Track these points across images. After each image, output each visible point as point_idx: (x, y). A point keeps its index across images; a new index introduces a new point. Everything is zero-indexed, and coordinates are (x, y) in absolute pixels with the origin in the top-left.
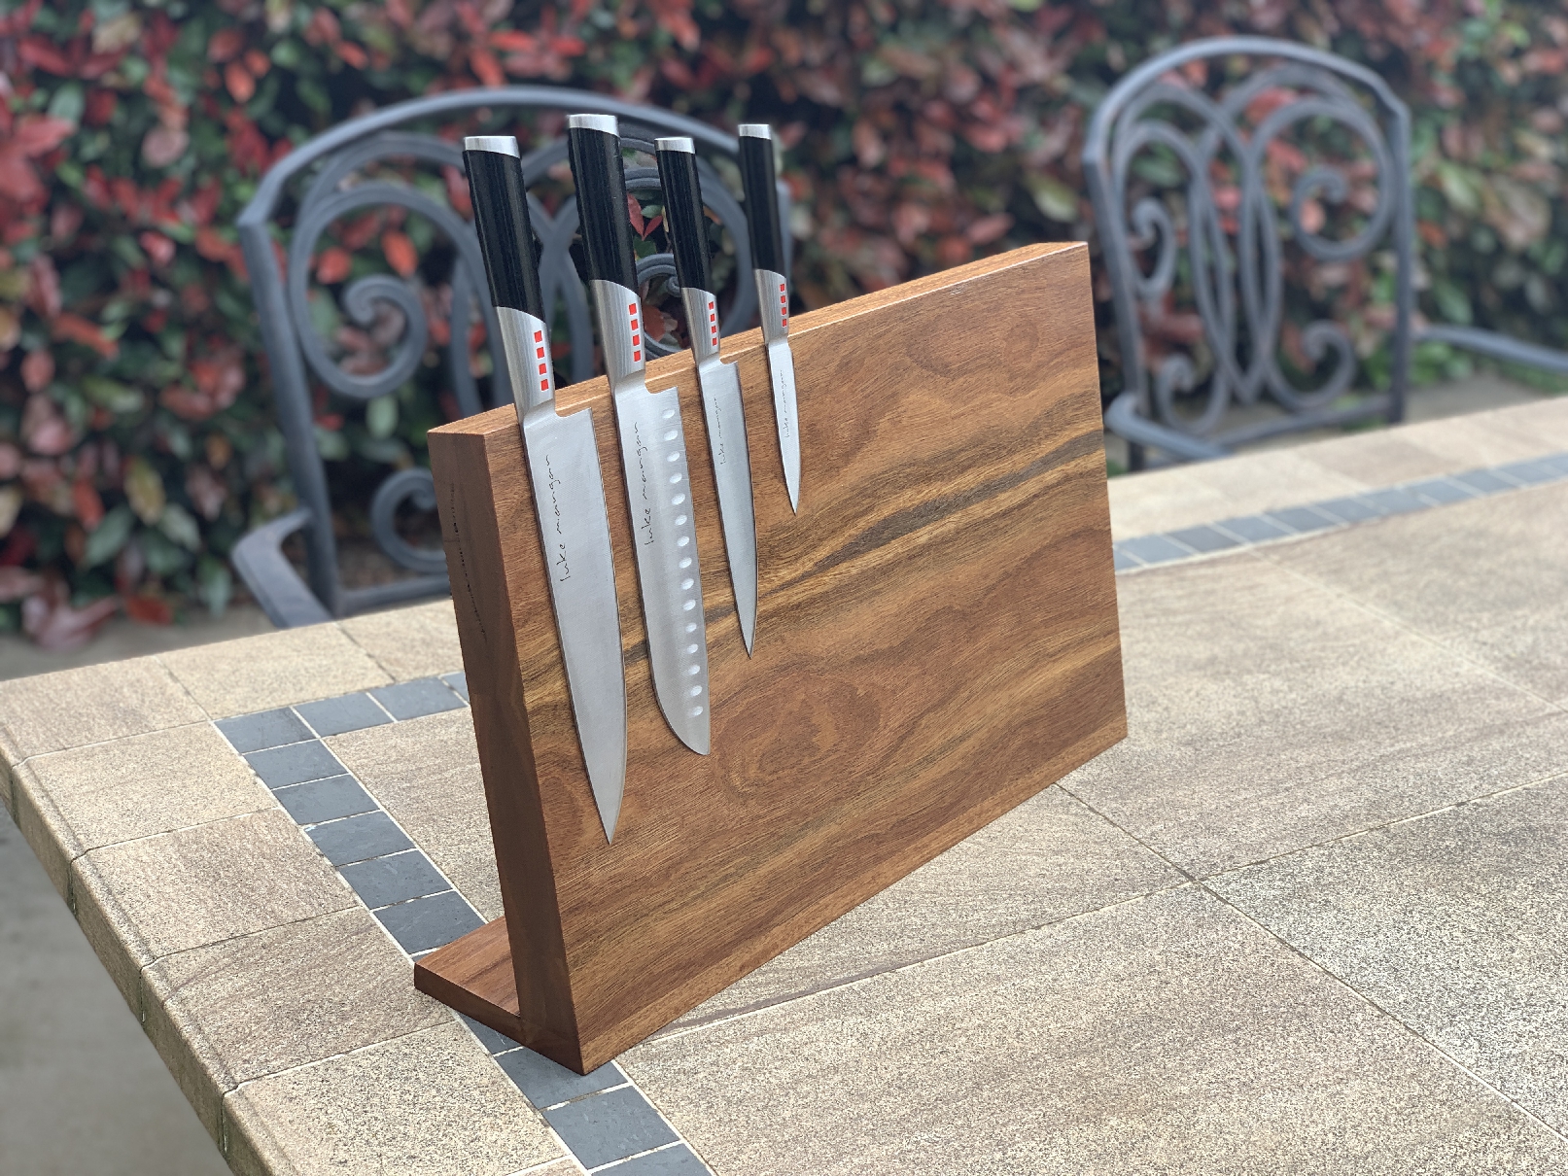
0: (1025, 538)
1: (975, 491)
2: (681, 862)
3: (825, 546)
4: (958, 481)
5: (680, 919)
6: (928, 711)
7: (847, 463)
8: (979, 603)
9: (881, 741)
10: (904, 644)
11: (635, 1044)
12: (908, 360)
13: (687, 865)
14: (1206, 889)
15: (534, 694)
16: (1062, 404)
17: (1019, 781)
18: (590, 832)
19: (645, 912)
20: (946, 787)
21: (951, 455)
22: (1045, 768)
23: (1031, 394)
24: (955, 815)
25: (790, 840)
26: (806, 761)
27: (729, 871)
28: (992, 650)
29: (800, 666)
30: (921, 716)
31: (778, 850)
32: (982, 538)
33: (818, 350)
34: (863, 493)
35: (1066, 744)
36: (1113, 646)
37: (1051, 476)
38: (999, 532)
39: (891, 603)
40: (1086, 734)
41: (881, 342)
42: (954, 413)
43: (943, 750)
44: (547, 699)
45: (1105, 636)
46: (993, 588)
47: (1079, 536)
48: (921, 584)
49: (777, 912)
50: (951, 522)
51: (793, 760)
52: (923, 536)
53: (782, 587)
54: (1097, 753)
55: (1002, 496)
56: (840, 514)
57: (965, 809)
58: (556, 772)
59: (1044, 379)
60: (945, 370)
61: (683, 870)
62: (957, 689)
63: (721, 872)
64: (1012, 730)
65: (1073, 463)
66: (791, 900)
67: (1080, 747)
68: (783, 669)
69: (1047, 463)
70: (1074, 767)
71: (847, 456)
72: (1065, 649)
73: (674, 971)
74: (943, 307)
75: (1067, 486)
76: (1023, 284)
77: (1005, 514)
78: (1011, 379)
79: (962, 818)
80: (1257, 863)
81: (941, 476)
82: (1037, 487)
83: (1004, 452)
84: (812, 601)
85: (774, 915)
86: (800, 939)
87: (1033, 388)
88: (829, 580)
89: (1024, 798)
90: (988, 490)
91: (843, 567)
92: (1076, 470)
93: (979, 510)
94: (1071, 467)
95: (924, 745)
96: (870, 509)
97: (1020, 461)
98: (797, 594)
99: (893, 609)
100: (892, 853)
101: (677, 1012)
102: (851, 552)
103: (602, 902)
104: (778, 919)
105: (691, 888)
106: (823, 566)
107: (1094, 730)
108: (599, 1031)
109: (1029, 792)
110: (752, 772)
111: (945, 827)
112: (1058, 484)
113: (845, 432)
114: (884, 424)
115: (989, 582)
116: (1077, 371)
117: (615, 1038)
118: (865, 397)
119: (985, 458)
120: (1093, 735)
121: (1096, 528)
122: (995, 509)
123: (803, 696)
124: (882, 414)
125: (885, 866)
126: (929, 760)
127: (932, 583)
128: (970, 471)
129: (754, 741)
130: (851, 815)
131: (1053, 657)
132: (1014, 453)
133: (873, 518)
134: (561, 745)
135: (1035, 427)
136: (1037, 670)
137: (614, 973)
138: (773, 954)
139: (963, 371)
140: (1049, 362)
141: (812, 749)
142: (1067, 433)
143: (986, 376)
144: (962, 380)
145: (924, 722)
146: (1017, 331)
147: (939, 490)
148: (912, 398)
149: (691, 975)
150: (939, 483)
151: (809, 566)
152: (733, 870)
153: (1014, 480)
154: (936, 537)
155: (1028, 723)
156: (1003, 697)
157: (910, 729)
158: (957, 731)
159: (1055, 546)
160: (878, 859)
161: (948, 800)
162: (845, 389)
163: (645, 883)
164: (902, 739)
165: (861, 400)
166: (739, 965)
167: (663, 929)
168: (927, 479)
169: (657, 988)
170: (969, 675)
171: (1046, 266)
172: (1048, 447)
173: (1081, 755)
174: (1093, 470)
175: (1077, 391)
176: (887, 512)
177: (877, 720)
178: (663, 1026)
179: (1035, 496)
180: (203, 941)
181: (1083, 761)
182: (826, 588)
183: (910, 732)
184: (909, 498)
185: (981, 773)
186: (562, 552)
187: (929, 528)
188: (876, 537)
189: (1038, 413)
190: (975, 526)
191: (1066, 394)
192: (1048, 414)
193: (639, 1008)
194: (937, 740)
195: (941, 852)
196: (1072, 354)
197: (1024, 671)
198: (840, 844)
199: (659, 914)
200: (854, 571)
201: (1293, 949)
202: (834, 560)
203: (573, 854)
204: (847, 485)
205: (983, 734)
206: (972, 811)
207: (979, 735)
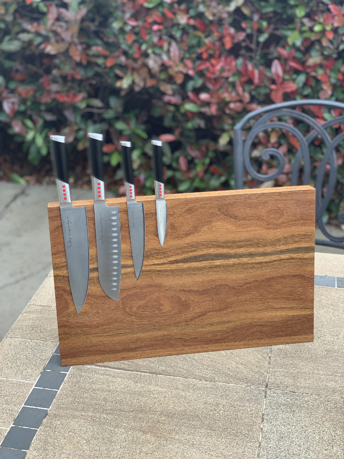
0: (268, 272)
1: (244, 254)
2: (104, 325)
3: (174, 257)
4: (237, 250)
5: (101, 339)
6: (212, 311)
7: (186, 237)
8: (241, 286)
9: (189, 315)
10: (204, 291)
11: (80, 365)
12: (219, 213)
13: (106, 326)
14: (266, 392)
15: (56, 272)
16: (293, 236)
17: (253, 341)
18: (71, 309)
19: (88, 334)
20: (218, 334)
21: (234, 242)
22: (268, 341)
23: (277, 230)
24: (221, 343)
25: (147, 331)
26: (157, 312)
27: (122, 332)
28: (246, 300)
29: (159, 287)
30: (209, 312)
31: (143, 332)
32: (246, 268)
33: (178, 204)
34: (192, 246)
35: (278, 336)
36: (310, 313)
37: (283, 256)
38: (254, 268)
39: (199, 278)
40: (290, 336)
41: (206, 205)
42: (237, 230)
43: (218, 324)
44: (61, 274)
45: (305, 309)
46: (249, 283)
47: (296, 277)
48: (214, 276)
49: (139, 348)
50: (232, 261)
51: (151, 311)
52: (218, 262)
53: (153, 265)
54: (295, 343)
55: (258, 258)
56: (181, 250)
57: (225, 342)
58: (62, 292)
59: (285, 227)
60: (236, 218)
61: (104, 327)
62: (226, 308)
63: (118, 332)
64: (251, 325)
65: (297, 255)
66: (145, 346)
67: (287, 339)
68: (150, 286)
69: (282, 252)
70: (282, 343)
71: (187, 235)
72: (282, 308)
73: (97, 351)
74: (237, 199)
75: (293, 261)
76: (278, 198)
77: (258, 263)
78: (267, 225)
79: (224, 344)
80: (292, 392)
81: (228, 247)
82: (277, 258)
83: (261, 246)
84: (166, 271)
85: (138, 348)
86: (147, 357)
87: (279, 229)
88: (174, 267)
89: (255, 346)
90: (251, 255)
91: (181, 264)
92: (297, 257)
93: (245, 260)
94: (295, 255)
95: (209, 320)
96: (195, 251)
97: (269, 249)
98: (158, 268)
99: (201, 280)
100: (190, 345)
101: (97, 362)
102: (185, 261)
103: (73, 327)
104: (139, 350)
105: (106, 332)
106: (172, 263)
107: (294, 336)
108: (68, 358)
109: (258, 345)
110: (134, 309)
111: (216, 345)
112: (288, 259)
113: (186, 228)
114: (205, 228)
115: (247, 281)
116: (303, 227)
117: (74, 360)
118: (197, 220)
119: (251, 245)
120: (294, 337)
121: (305, 276)
122: (253, 261)
123: (158, 295)
124: (203, 226)
125: (186, 348)
126: (211, 325)
127: (220, 276)
128: (242, 248)
129: (136, 302)
130: (175, 331)
131: (277, 309)
132: (266, 246)
133: (195, 254)
134: (64, 286)
135: (279, 240)
136: (267, 311)
137: (75, 345)
138: (136, 358)
139: (244, 219)
140: (288, 222)
141: (160, 310)
142: (294, 245)
143: (256, 222)
144: (243, 221)
145: (210, 314)
146: (274, 211)
147: (227, 251)
148: (218, 223)
149: (104, 354)
150: (228, 249)
151: (166, 261)
152: (124, 332)
153: (265, 254)
154: (223, 264)
155: (260, 325)
156: (249, 315)
157: (204, 314)
158: (225, 319)
159: (283, 277)
160: (185, 346)
161: (218, 337)
162: (188, 216)
163: (90, 327)
164: (200, 316)
165: (195, 220)
166: (123, 357)
167: (95, 340)
168: (222, 247)
169: (90, 353)
170: (233, 305)
171: (292, 194)
172: (283, 247)
173: (286, 341)
174: (306, 258)
175: (302, 233)
176: (201, 253)
177: (190, 308)
178: (92, 363)
179: (275, 261)
180: (42, 304)
181: (288, 343)
182: (172, 268)
183: (204, 315)
184: (212, 251)
185: (235, 334)
186: (70, 240)
187: (220, 261)
188: (196, 259)
189: (280, 236)
190: (243, 264)
191: (296, 233)
192: (285, 238)
193: (83, 357)
194: (216, 320)
195: (213, 351)
196: (302, 222)
197: (260, 310)
198: (168, 337)
199: (94, 335)
200: (185, 266)
201: (263, 419)
202: (177, 262)
203: (64, 313)
204: (185, 242)
205: (238, 323)
206: (229, 344)
207: (236, 323)
